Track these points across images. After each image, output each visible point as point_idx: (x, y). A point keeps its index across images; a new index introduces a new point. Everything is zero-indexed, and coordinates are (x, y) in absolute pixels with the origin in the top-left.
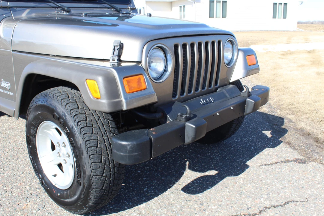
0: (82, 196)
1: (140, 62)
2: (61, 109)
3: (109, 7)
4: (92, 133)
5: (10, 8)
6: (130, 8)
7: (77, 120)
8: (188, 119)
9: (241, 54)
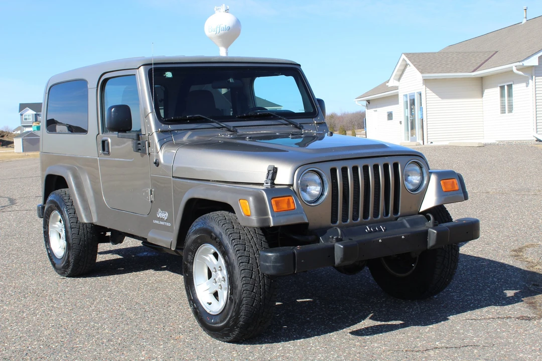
0: (234, 314)
1: (292, 185)
2: (217, 229)
3: (287, 123)
4: (245, 250)
5: (171, 131)
6: (315, 122)
7: (232, 238)
8: (338, 240)
9: (433, 178)
